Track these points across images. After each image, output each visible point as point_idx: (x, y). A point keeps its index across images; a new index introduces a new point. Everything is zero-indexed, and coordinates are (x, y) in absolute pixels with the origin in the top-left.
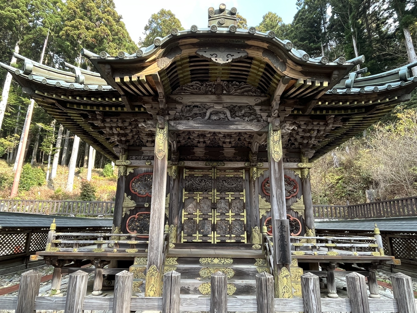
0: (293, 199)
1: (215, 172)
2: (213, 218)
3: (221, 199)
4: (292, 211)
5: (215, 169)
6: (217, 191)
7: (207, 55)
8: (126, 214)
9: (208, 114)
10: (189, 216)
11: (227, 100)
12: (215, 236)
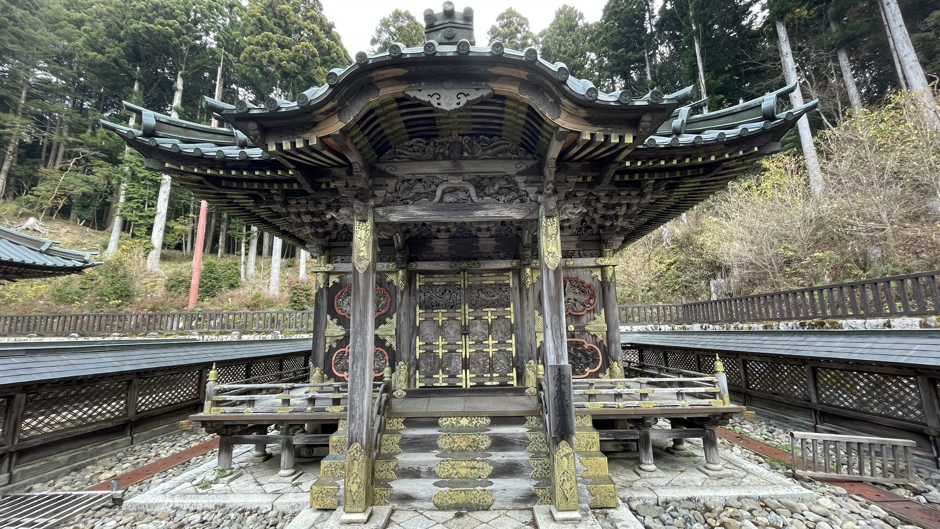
0: (588, 315)
1: (466, 277)
2: (464, 348)
3: (476, 318)
4: (587, 334)
5: (466, 273)
6: (469, 308)
7: (423, 96)
8: (330, 347)
9: (439, 193)
10: (428, 347)
11: (469, 167)
12: (468, 377)
